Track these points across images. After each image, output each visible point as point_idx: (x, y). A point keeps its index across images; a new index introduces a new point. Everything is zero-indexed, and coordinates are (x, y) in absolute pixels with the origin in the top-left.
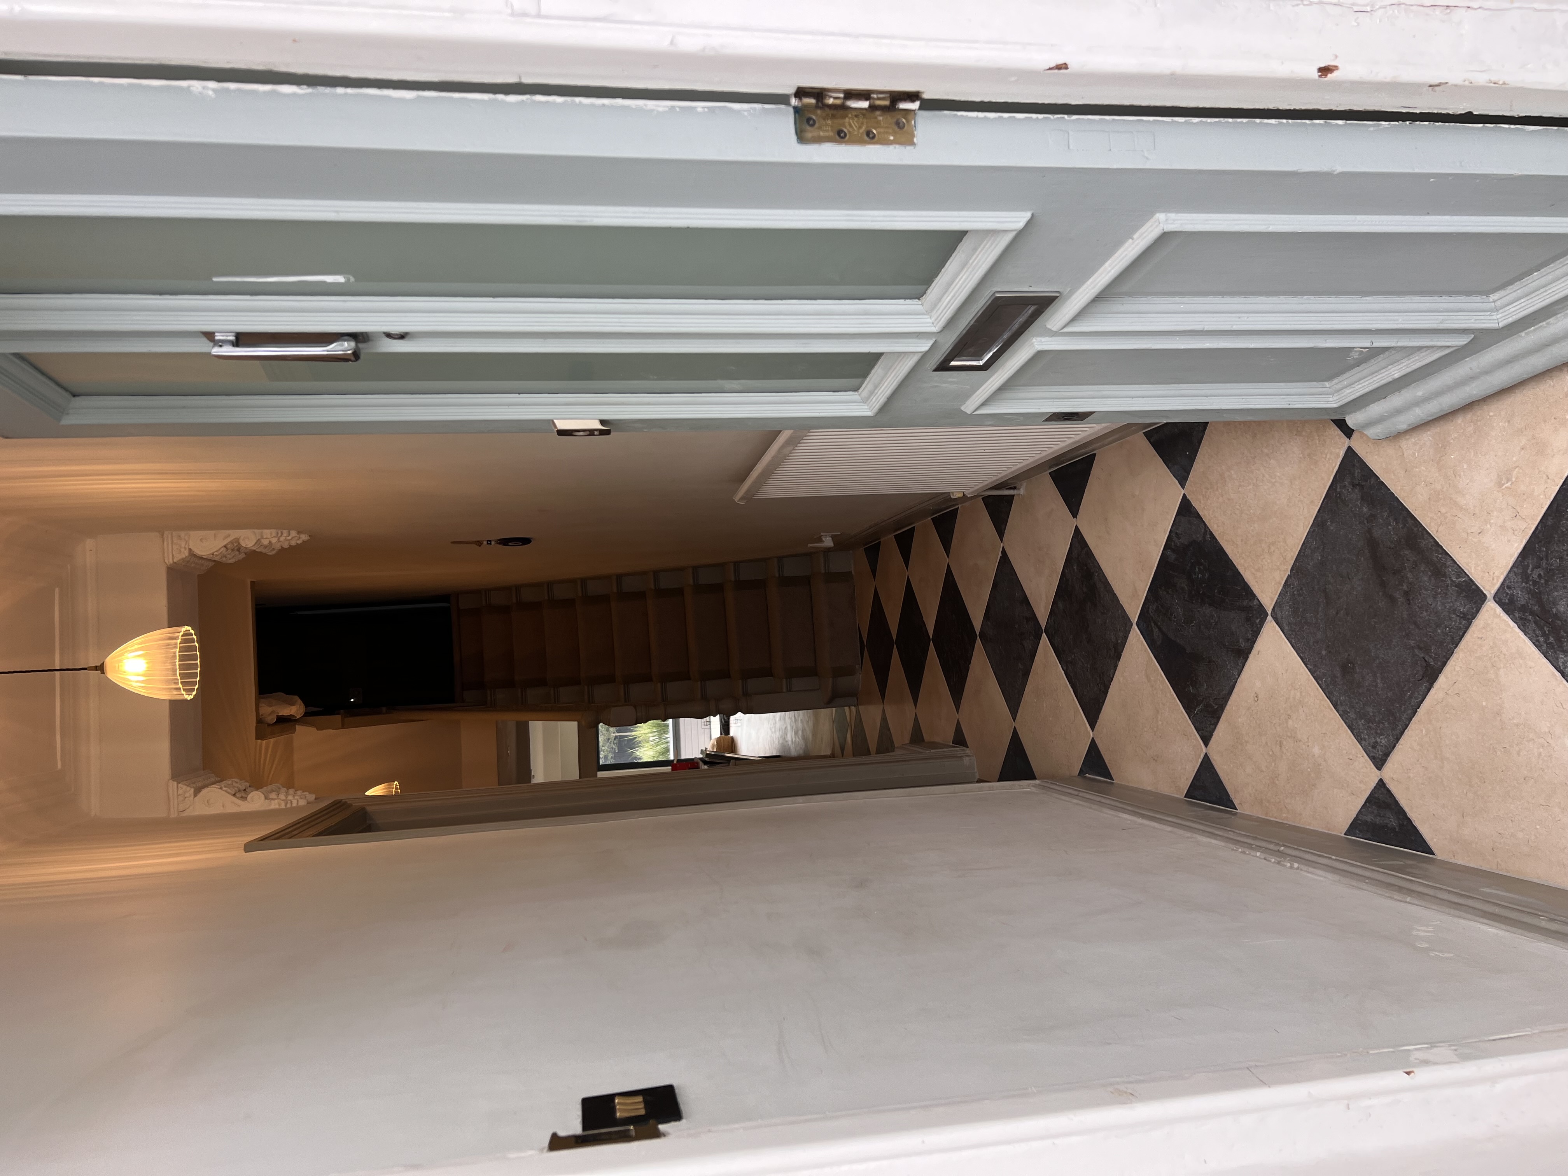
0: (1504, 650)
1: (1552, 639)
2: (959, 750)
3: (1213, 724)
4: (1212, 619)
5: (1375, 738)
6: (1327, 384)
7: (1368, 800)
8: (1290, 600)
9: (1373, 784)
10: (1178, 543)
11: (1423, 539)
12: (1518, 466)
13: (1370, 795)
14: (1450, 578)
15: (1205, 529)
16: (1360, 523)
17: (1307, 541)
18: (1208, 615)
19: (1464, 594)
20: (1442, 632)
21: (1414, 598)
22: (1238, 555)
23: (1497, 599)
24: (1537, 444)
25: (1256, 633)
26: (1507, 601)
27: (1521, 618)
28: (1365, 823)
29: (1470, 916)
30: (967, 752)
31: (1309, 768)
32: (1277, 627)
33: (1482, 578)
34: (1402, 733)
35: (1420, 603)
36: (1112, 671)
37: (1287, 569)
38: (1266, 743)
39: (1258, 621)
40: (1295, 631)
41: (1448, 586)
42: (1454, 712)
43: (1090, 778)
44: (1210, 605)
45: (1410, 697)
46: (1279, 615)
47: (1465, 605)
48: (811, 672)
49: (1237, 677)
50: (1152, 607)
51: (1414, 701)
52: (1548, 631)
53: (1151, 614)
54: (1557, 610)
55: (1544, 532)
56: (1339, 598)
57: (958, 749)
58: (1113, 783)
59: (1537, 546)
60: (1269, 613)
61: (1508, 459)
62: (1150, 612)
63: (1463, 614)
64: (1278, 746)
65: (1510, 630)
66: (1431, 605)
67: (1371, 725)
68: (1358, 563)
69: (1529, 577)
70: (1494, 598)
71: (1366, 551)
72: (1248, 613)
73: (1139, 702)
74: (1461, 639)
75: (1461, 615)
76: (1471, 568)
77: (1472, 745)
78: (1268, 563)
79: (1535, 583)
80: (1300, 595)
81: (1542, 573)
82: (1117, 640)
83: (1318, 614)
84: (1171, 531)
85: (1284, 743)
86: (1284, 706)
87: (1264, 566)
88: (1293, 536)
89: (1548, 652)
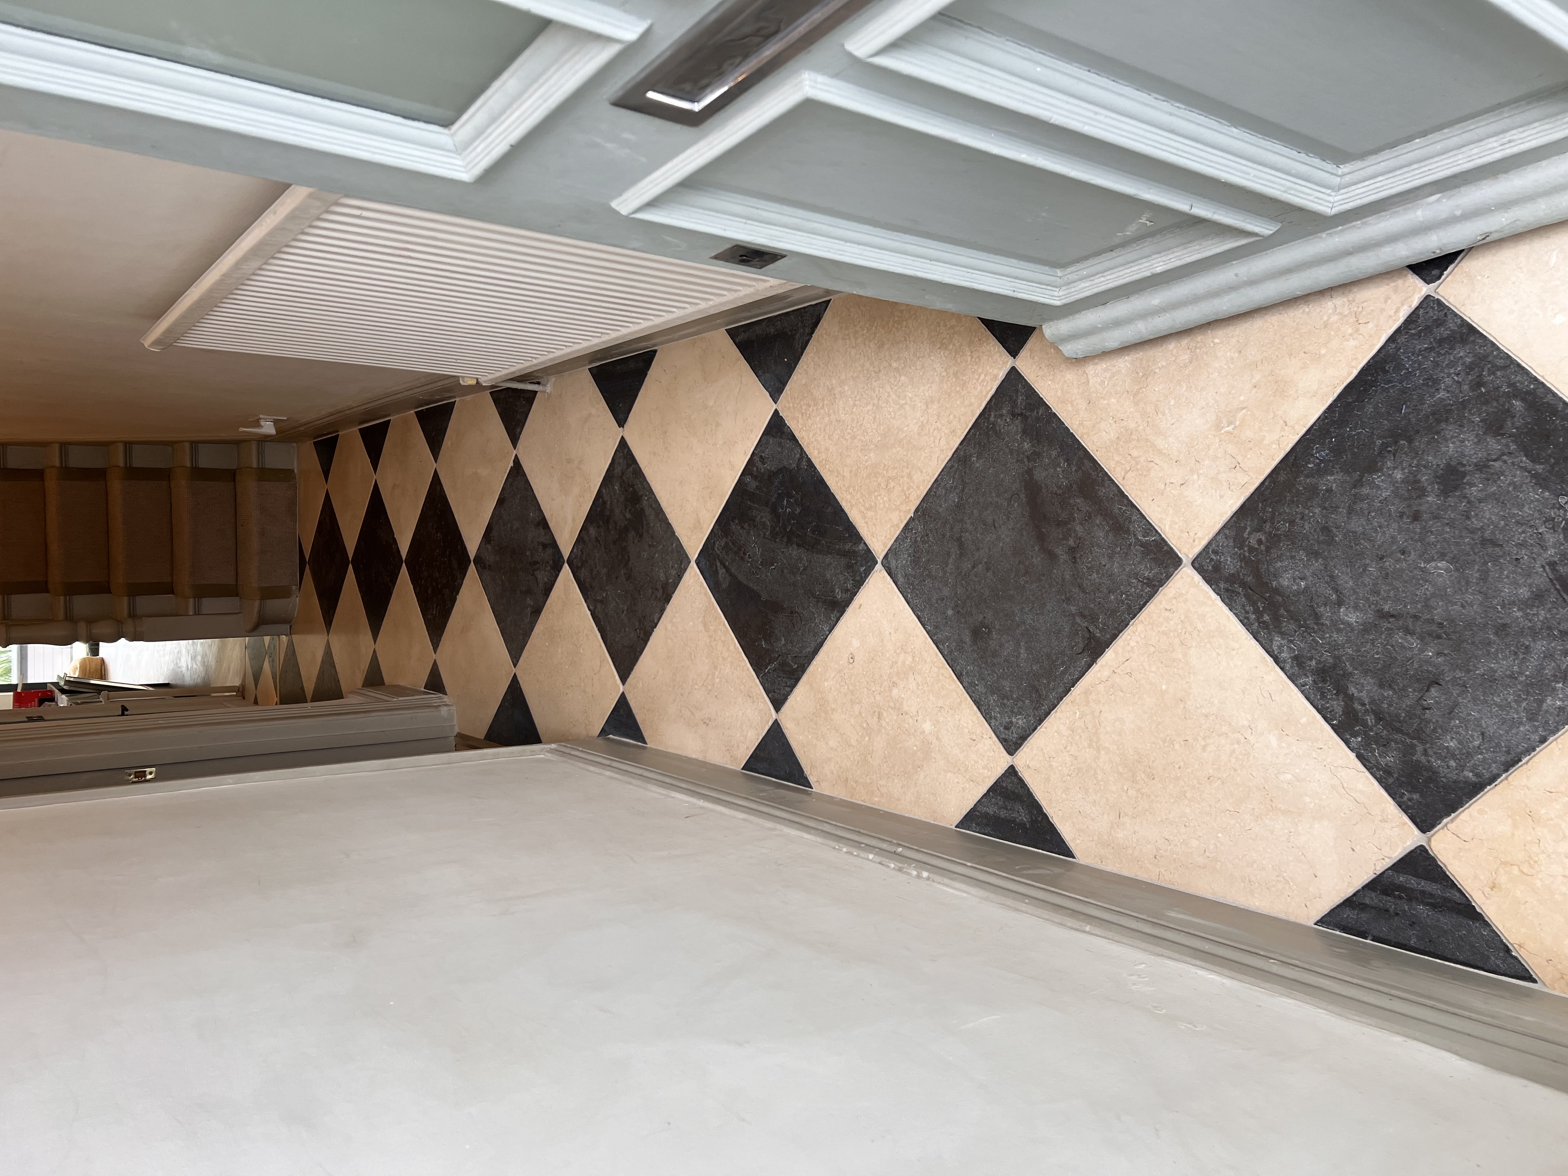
0: (1200, 626)
1: (1267, 617)
2: (434, 698)
3: (789, 687)
4: (800, 563)
5: (1009, 717)
6: (1059, 272)
7: (991, 789)
8: (911, 546)
9: (999, 769)
10: (763, 470)
11: (1103, 486)
12: (1246, 408)
13: (995, 783)
14: (1135, 535)
15: (801, 454)
16: (1018, 461)
17: (941, 479)
18: (796, 558)
19: (1152, 556)
20: (1116, 598)
21: (1081, 556)
22: (844, 489)
23: (1196, 565)
24: (1276, 382)
25: (859, 583)
26: (1210, 568)
27: (1227, 590)
28: (986, 815)
29: (1177, 956)
30: (445, 700)
31: (916, 746)
32: (889, 578)
33: (1180, 538)
34: (1048, 714)
35: (1089, 562)
36: (657, 615)
37: (910, 510)
38: (860, 713)
39: (862, 569)
40: (912, 585)
41: (1130, 545)
42: (1121, 694)
43: (613, 740)
44: (798, 545)
45: (1064, 673)
46: (893, 564)
47: (1152, 570)
48: (231, 591)
49: (827, 633)
50: (720, 543)
51: (1068, 678)
52: (1263, 607)
53: (717, 551)
54: (1279, 583)
55: (1272, 489)
56: (978, 549)
57: (433, 696)
58: (645, 748)
59: (1260, 505)
60: (879, 561)
61: (1234, 398)
62: (716, 549)
63: (1148, 579)
64: (875, 718)
65: (1211, 603)
66: (1105, 566)
67: (1005, 701)
68: (1009, 509)
69: (1244, 541)
70: (1193, 563)
71: (1022, 496)
72: (850, 559)
73: (691, 654)
74: (1141, 609)
75: (1145, 581)
76: (1165, 527)
77: (1141, 734)
78: (884, 502)
79: (1251, 549)
80: (924, 542)
81: (1263, 538)
82: (667, 579)
83: (947, 566)
84: (753, 453)
85: (885, 714)
86: (888, 671)
87: (878, 504)
88: (922, 472)
89: (1259, 633)
